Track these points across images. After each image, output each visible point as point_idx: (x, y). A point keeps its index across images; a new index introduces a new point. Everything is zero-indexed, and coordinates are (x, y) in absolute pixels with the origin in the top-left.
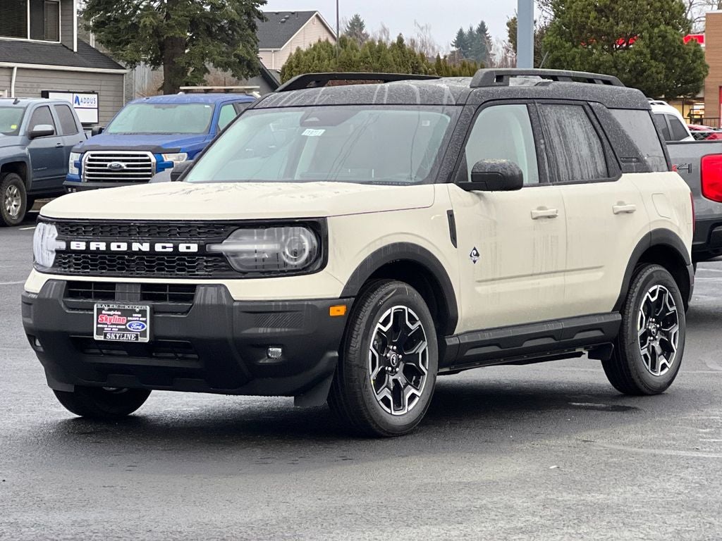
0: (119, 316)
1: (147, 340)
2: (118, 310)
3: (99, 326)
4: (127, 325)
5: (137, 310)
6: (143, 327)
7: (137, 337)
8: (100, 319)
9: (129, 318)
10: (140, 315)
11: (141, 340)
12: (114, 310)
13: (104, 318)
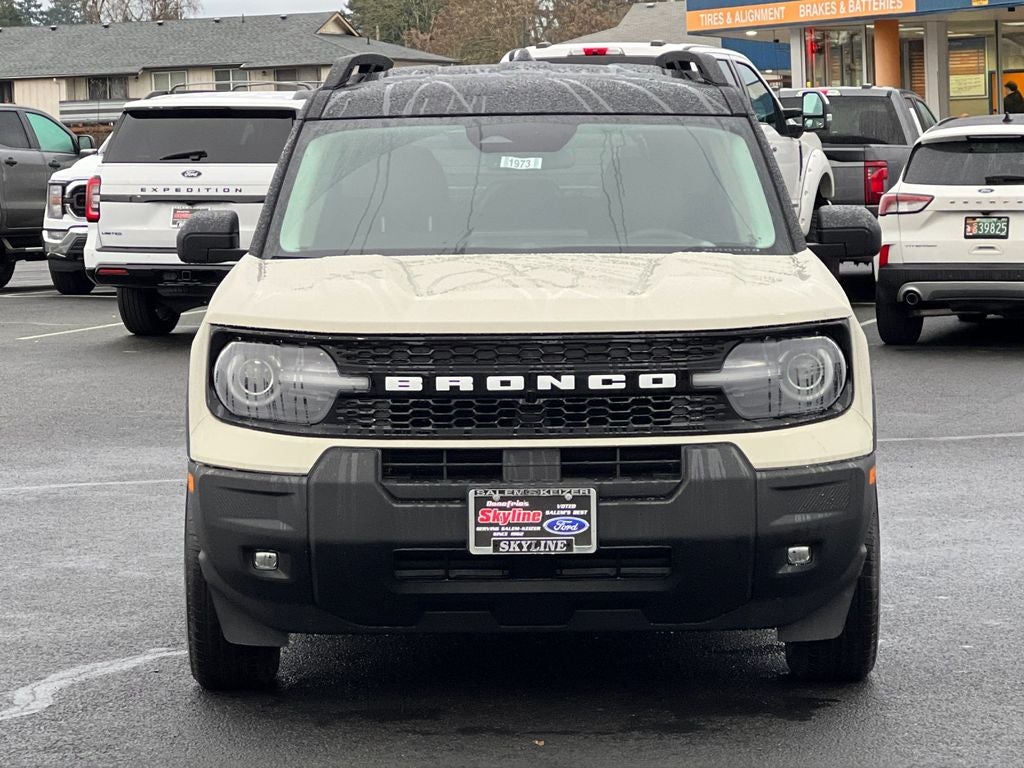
0: (525, 508)
1: (592, 549)
2: (521, 499)
3: (479, 529)
4: (545, 525)
5: (569, 497)
6: (581, 526)
7: (569, 545)
8: (481, 516)
9: (547, 513)
10: (574, 506)
11: (576, 550)
12: (514, 499)
13: (491, 515)
